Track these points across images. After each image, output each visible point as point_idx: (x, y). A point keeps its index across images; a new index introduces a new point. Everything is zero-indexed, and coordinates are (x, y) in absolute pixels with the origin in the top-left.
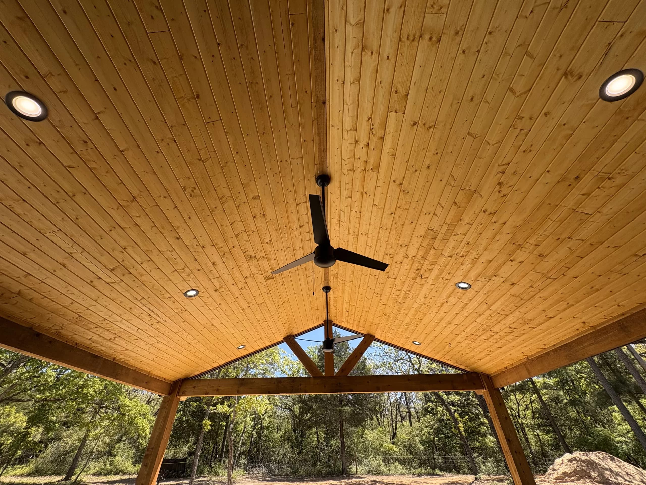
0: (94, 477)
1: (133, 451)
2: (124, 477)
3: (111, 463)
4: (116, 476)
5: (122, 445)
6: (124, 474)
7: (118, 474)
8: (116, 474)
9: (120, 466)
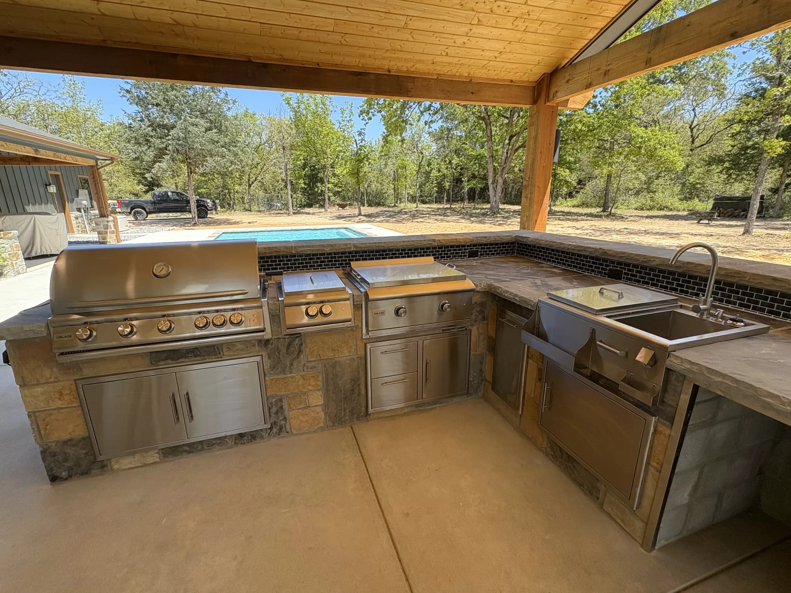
0: (636, 211)
1: (679, 188)
2: (670, 213)
3: (652, 199)
4: (661, 212)
5: (661, 181)
6: (671, 210)
7: (663, 209)
8: (661, 209)
9: (664, 202)
